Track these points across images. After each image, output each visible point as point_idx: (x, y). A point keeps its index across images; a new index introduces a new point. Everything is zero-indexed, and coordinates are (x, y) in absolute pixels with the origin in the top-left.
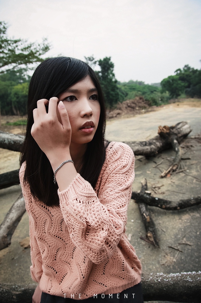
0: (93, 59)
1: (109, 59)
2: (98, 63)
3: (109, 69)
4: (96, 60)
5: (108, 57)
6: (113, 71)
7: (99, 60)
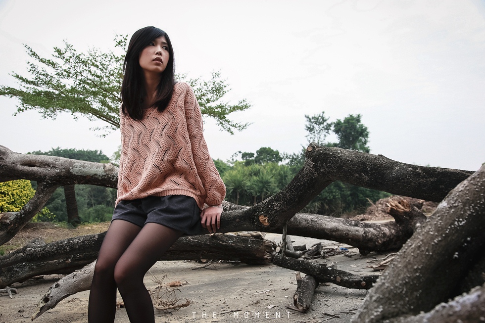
0: (324, 120)
1: (358, 120)
2: (332, 128)
3: (356, 139)
4: (329, 122)
5: (355, 116)
6: (365, 143)
7: (335, 121)
